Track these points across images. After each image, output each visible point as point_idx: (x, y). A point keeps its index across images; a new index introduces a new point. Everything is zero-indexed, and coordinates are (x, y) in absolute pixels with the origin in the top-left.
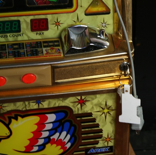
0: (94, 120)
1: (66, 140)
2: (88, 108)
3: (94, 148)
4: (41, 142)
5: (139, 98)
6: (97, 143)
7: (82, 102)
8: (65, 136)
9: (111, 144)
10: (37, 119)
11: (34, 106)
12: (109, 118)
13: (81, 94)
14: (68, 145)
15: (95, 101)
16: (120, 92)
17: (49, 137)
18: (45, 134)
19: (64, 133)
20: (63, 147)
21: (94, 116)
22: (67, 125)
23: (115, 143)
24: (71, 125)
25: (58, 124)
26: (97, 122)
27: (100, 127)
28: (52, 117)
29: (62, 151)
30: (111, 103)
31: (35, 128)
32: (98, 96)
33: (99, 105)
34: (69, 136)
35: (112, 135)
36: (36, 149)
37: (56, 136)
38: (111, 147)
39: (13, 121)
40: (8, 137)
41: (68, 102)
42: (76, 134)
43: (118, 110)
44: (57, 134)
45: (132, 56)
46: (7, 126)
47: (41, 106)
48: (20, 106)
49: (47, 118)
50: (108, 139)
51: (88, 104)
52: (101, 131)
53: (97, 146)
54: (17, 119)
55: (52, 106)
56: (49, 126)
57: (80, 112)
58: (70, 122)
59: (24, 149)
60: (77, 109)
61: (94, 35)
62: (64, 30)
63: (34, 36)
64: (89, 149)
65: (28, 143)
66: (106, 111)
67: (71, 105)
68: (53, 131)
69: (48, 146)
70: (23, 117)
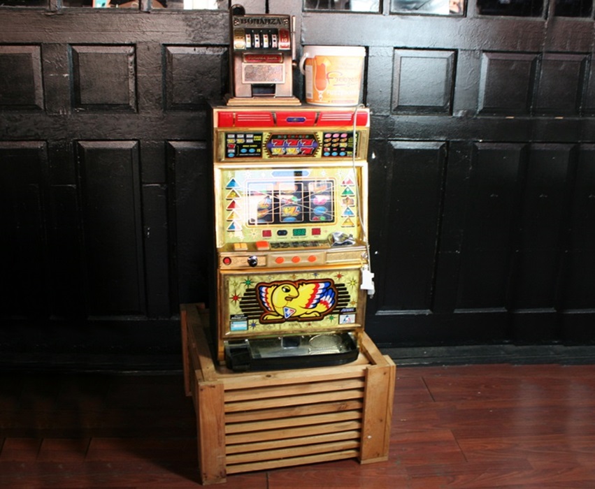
0: (345, 289)
1: (329, 302)
2: (342, 281)
3: (345, 308)
4: (315, 302)
5: (372, 272)
6: (346, 305)
7: (339, 276)
8: (328, 299)
9: (355, 306)
10: (313, 286)
11: (313, 277)
12: (355, 288)
13: (339, 270)
14: (330, 305)
15: (347, 276)
16: (362, 269)
17: (319, 299)
18: (318, 297)
19: (328, 297)
20: (327, 307)
21: (346, 286)
22: (330, 291)
23: (358, 306)
24: (333, 291)
25: (325, 290)
26: (347, 290)
27: (349, 294)
28: (322, 285)
29: (326, 309)
30: (356, 278)
31: (312, 292)
32: (349, 272)
33: (349, 279)
34: (331, 299)
35: (356, 300)
36: (311, 306)
37: (323, 299)
38: (355, 309)
39: (301, 286)
40: (297, 297)
41: (331, 276)
42: (335, 298)
43: (360, 282)
44: (324, 297)
45: (368, 249)
46: (297, 289)
47: (317, 278)
48: (305, 277)
49: (319, 286)
50: (353, 303)
51: (343, 277)
52: (349, 297)
53: (347, 307)
54: (302, 285)
55: (323, 278)
56: (320, 291)
57: (338, 283)
58: (332, 289)
59: (304, 306)
60: (337, 281)
61: (347, 238)
62: (330, 235)
63: (314, 238)
64: (342, 309)
65: (307, 302)
66: (353, 283)
67: (333, 278)
68: (323, 295)
69: (319, 305)
70: (306, 284)
